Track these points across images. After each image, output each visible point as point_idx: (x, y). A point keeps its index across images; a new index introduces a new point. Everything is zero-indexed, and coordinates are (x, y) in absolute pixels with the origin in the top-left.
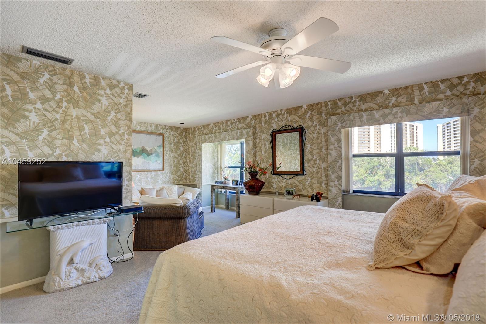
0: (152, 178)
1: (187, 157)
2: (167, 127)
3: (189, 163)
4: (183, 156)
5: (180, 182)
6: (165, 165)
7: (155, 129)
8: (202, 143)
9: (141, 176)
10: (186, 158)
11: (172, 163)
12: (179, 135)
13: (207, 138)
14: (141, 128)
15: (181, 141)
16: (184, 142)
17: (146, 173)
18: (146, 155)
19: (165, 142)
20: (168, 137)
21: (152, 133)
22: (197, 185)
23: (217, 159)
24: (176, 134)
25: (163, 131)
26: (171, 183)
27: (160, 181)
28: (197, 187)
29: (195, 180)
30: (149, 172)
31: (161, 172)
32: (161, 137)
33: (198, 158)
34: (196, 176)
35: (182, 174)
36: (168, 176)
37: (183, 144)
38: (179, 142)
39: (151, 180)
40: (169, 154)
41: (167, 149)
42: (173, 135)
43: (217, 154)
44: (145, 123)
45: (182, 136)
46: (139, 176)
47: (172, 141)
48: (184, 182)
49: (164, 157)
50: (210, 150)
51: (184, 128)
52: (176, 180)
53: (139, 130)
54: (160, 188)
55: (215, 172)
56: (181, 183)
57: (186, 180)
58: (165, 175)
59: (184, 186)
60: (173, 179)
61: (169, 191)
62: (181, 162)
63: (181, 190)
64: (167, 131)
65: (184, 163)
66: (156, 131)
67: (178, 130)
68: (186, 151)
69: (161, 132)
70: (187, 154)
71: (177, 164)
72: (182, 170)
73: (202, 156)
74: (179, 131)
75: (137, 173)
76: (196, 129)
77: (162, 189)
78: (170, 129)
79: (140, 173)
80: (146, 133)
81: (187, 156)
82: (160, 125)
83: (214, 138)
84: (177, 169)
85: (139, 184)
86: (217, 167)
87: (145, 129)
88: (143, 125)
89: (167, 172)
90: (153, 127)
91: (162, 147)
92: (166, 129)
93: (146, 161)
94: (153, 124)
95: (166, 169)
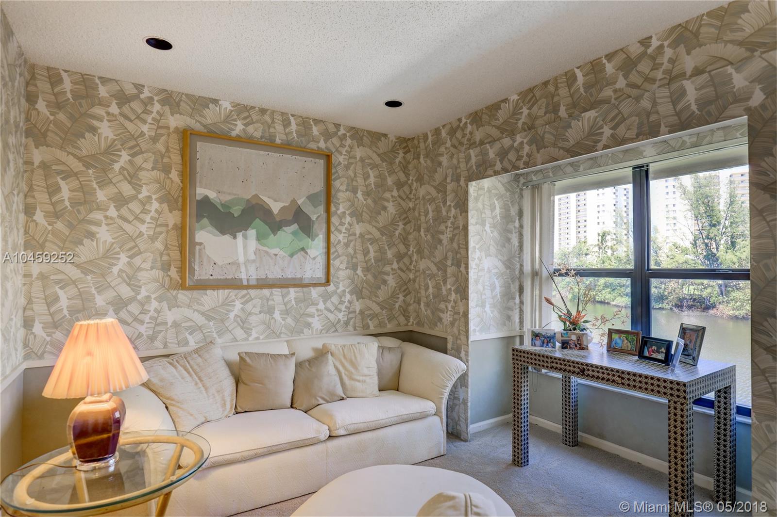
0: (286, 312)
1: (411, 237)
2: (342, 131)
3: (415, 257)
4: (397, 233)
5: (385, 326)
6: (335, 263)
7: (299, 135)
8: (470, 179)
9: (249, 307)
10: (405, 240)
11: (360, 257)
12: (383, 160)
13: (492, 154)
14: (250, 129)
15: (390, 181)
16: (400, 185)
17: (267, 292)
18: (266, 229)
19: (337, 184)
20: (347, 167)
21: (287, 147)
22: (450, 339)
23: (517, 244)
24: (375, 156)
25: (329, 144)
26: (355, 329)
27: (317, 323)
28: (449, 346)
29: (440, 320)
30: (277, 292)
31: (323, 288)
32: (321, 162)
33: (452, 240)
34: (442, 306)
35: (393, 296)
36: (346, 304)
37: (395, 193)
38: (381, 185)
39: (284, 319)
40: (350, 225)
41: (341, 209)
42: (362, 160)
43: (517, 224)
44: (263, 111)
45: (391, 163)
46: (238, 305)
47: (360, 180)
48: (399, 325)
49: (332, 237)
50: (493, 209)
51: (398, 138)
52: (373, 316)
53: (242, 135)
54: (315, 350)
55: (513, 290)
56: (390, 327)
57: (407, 318)
58: (335, 300)
59: (399, 342)
60: (362, 312)
61: (347, 365)
62: (390, 254)
63: (391, 359)
64: (342, 146)
65: (400, 257)
66: (303, 142)
67: (380, 144)
68: (405, 215)
69: (322, 145)
70: (408, 227)
71: (377, 260)
72: (391, 281)
73: (472, 229)
74: (383, 146)
75: (233, 293)
76: (444, 134)
77: (321, 355)
78: (352, 137)
79: (244, 292)
80: (268, 144)
81: (409, 233)
82: (317, 121)
83: (527, 148)
84: (375, 277)
85: (239, 333)
86: (517, 272)
87: (264, 131)
88: (255, 117)
89: (341, 288)
90: (294, 127)
91: (323, 198)
92: (339, 137)
93: (266, 249)
94: (293, 115)
95: (338, 278)
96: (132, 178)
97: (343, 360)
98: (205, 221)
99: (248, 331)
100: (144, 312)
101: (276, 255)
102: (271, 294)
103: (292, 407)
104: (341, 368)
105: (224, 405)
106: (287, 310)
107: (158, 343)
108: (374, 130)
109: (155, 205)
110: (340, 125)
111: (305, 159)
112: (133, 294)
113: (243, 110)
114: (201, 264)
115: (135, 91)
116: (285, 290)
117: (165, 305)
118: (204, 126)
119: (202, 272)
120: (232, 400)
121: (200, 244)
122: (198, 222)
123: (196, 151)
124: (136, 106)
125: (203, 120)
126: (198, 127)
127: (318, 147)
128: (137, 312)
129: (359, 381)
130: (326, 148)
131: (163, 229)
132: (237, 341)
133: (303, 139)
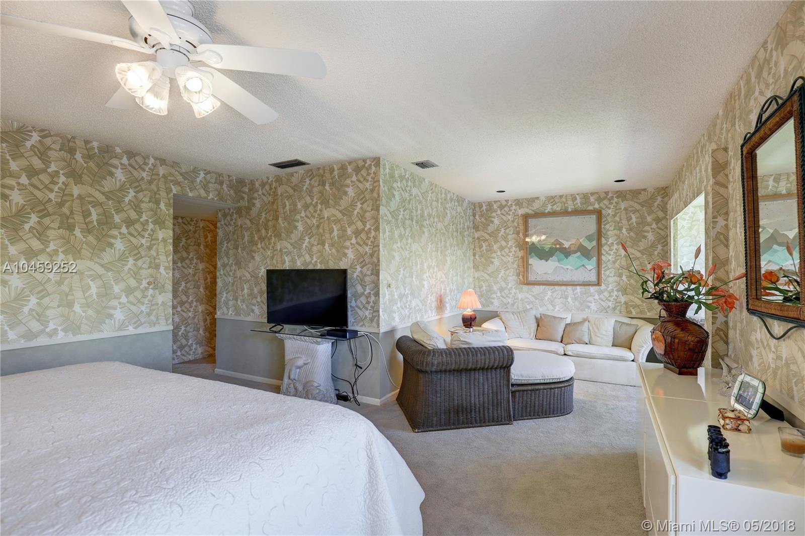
0: (575, 299)
2: (610, 195)
5: (644, 313)
6: (605, 273)
7: (582, 203)
9: (555, 295)
12: (643, 206)
14: (555, 207)
15: (649, 219)
17: (564, 288)
18: (563, 256)
19: (606, 227)
20: (614, 216)
21: (574, 212)
24: (636, 205)
25: (601, 205)
27: (594, 306)
30: (570, 288)
31: (596, 287)
32: (596, 216)
36: (614, 297)
38: (641, 222)
39: (574, 302)
40: (617, 250)
41: (610, 241)
42: (626, 209)
44: (561, 196)
46: (549, 293)
47: (625, 222)
53: (551, 211)
58: (606, 294)
60: (626, 303)
64: (611, 204)
66: (585, 207)
67: (640, 196)
69: (596, 206)
74: (643, 197)
75: (547, 287)
78: (618, 197)
79: (553, 287)
82: (592, 194)
87: (562, 206)
88: (557, 201)
89: (610, 288)
90: (578, 200)
91: (596, 237)
92: (608, 199)
93: (562, 266)
94: (577, 194)
95: (608, 282)
96: (505, 239)
97: (594, 326)
98: (533, 254)
99: (554, 306)
100: (510, 293)
101: (567, 269)
102: (567, 289)
103: (561, 342)
104: (591, 330)
105: (530, 334)
106: (575, 298)
107: (515, 307)
108: (635, 189)
109: (514, 249)
110: (609, 192)
111: (584, 216)
112: (506, 286)
113: (551, 199)
114: (531, 274)
115: (506, 203)
116: (574, 287)
117: (518, 291)
118: (533, 211)
119: (532, 278)
120: (534, 333)
121: (531, 265)
122: (530, 255)
123: (528, 224)
124: (506, 209)
125: (532, 208)
126: (531, 212)
127: (594, 208)
128: (507, 293)
129: (599, 337)
130: (599, 207)
131: (517, 259)
132: (549, 310)
133: (584, 206)
